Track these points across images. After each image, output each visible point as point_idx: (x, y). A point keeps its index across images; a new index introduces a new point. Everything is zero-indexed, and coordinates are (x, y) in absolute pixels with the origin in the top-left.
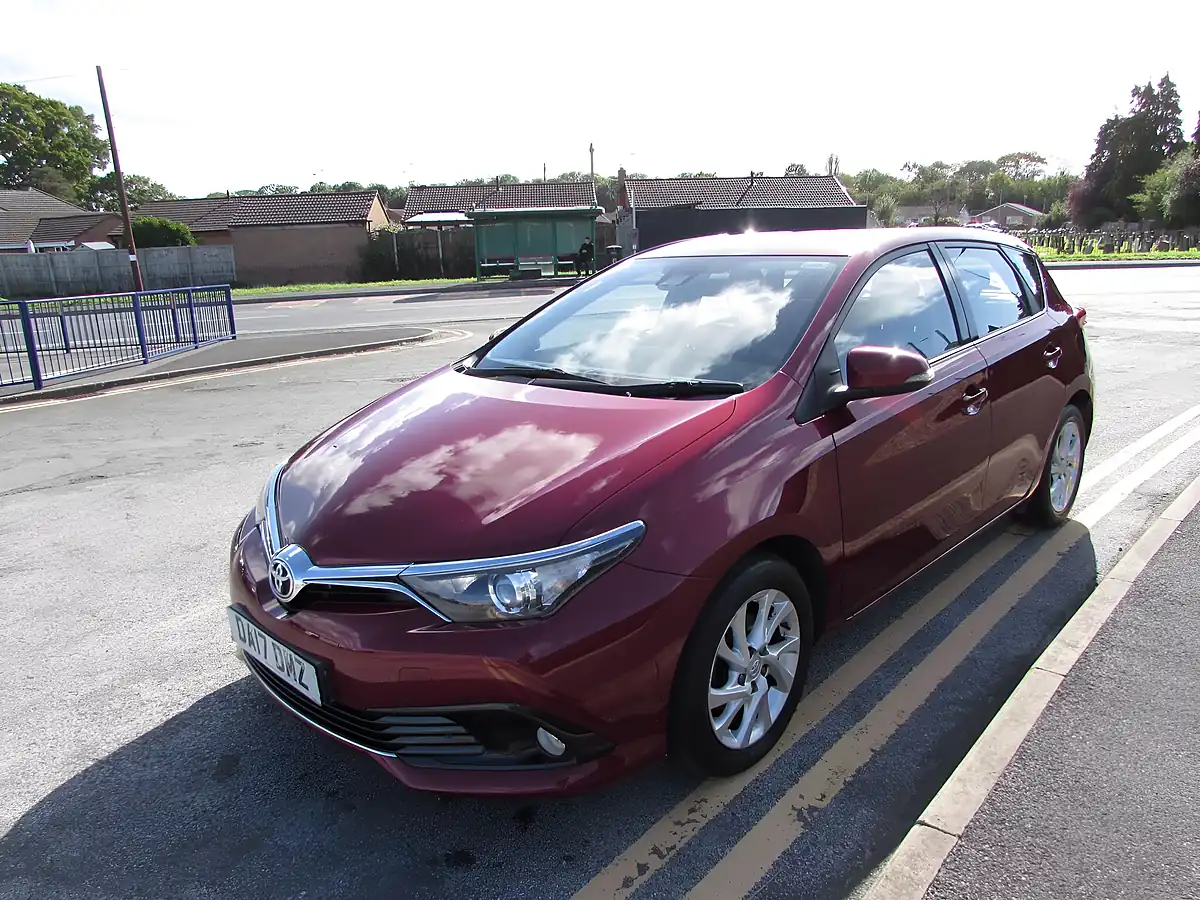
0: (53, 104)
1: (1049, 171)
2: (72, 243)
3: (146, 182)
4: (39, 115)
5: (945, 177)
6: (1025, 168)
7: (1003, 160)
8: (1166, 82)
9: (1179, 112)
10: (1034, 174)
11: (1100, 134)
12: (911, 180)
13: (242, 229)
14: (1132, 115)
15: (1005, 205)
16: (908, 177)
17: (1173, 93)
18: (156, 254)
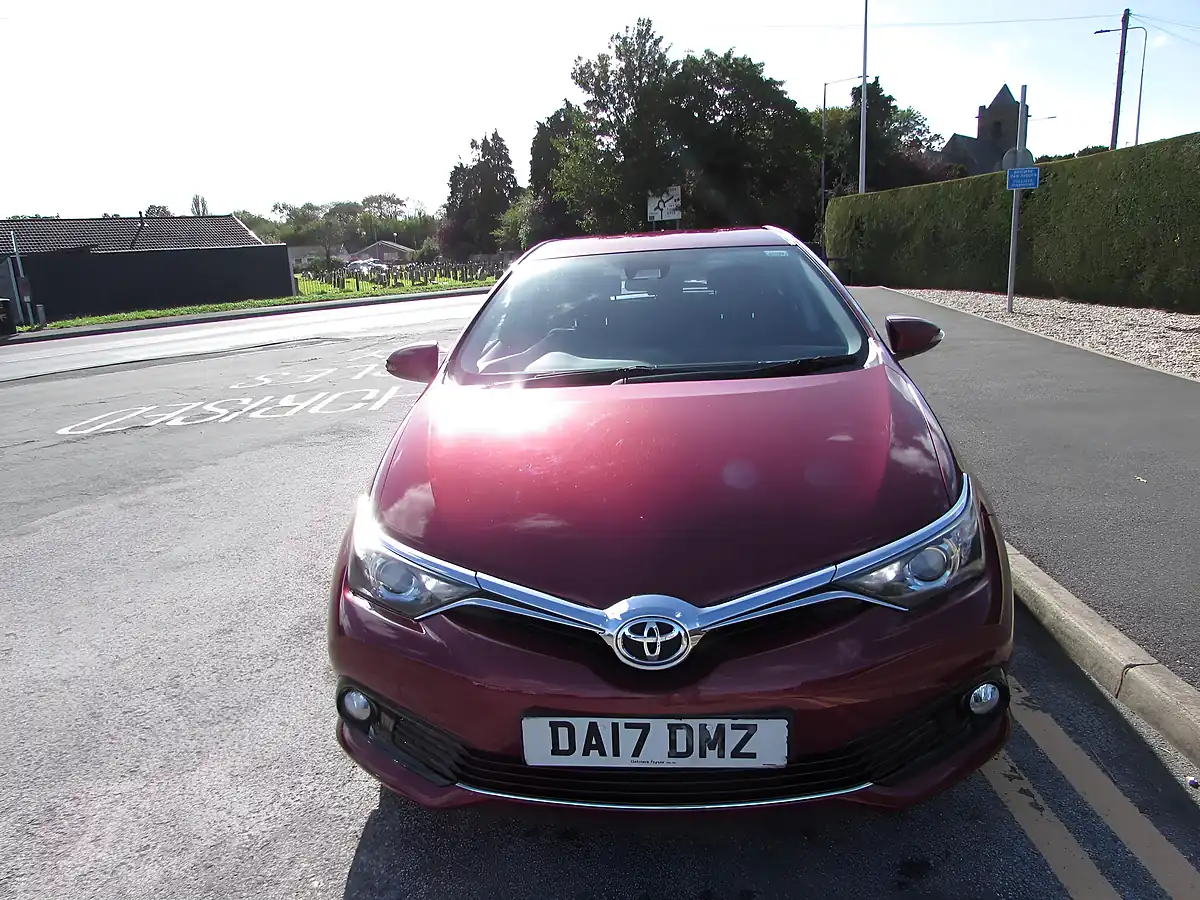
1: (409, 211)
5: (317, 217)
6: (388, 209)
7: (368, 201)
8: (495, 136)
9: (510, 162)
10: (396, 214)
11: (451, 180)
12: (284, 221)
14: (475, 163)
15: (380, 243)
16: (280, 218)
17: (503, 147)
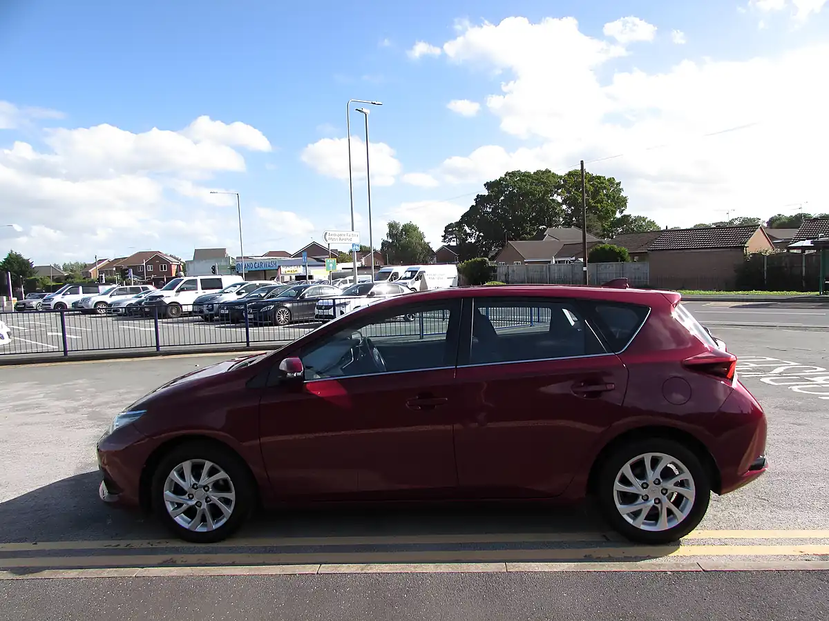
0: (599, 178)
2: (574, 258)
3: (644, 221)
4: (591, 185)
13: (656, 252)
18: (603, 267)
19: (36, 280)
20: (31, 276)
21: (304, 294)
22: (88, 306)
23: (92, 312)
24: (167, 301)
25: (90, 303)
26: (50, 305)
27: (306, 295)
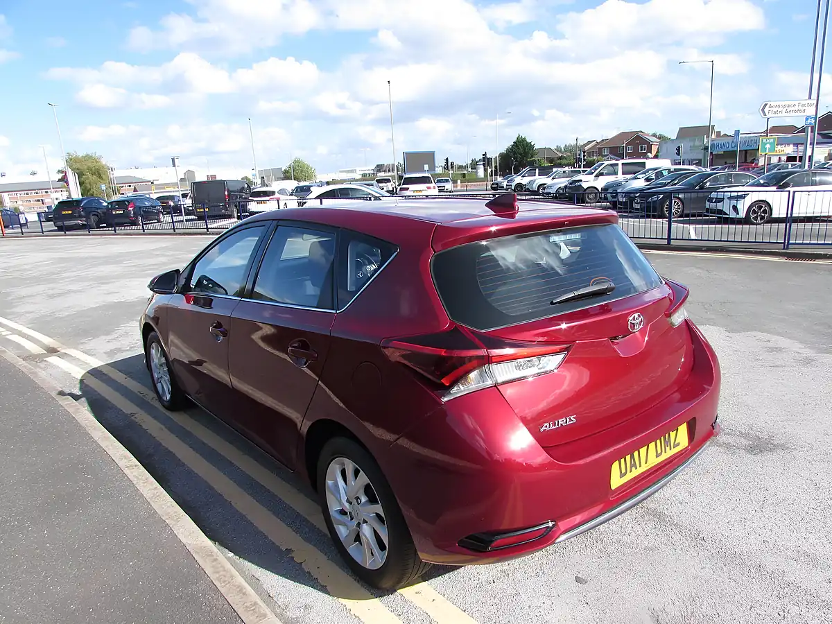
19: (534, 161)
20: (532, 157)
21: (706, 183)
22: (532, 188)
23: (535, 193)
24: (585, 185)
25: (534, 185)
26: (511, 185)
27: (708, 184)
